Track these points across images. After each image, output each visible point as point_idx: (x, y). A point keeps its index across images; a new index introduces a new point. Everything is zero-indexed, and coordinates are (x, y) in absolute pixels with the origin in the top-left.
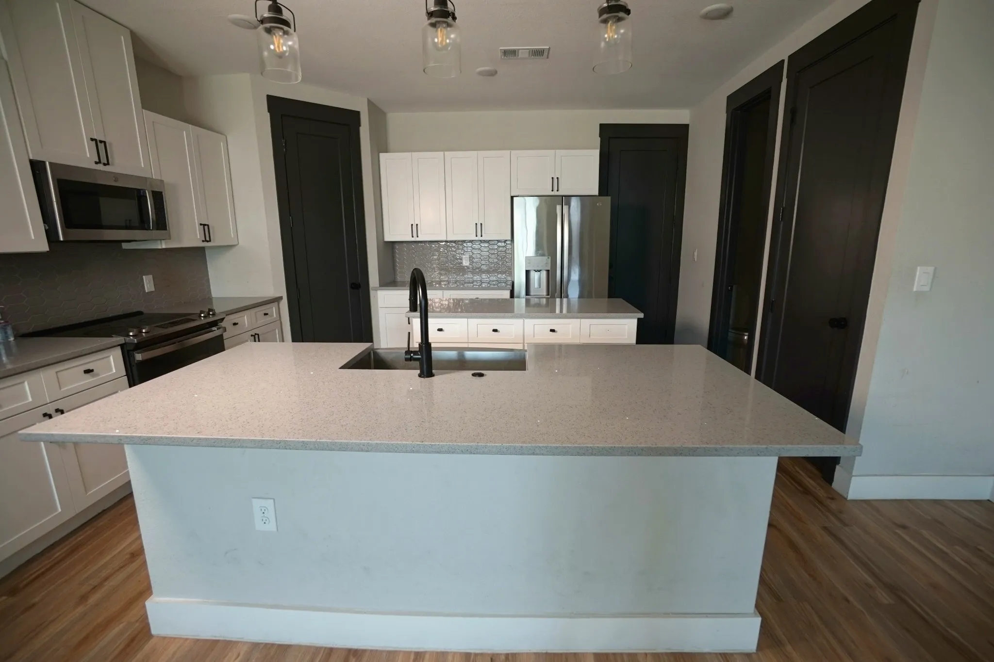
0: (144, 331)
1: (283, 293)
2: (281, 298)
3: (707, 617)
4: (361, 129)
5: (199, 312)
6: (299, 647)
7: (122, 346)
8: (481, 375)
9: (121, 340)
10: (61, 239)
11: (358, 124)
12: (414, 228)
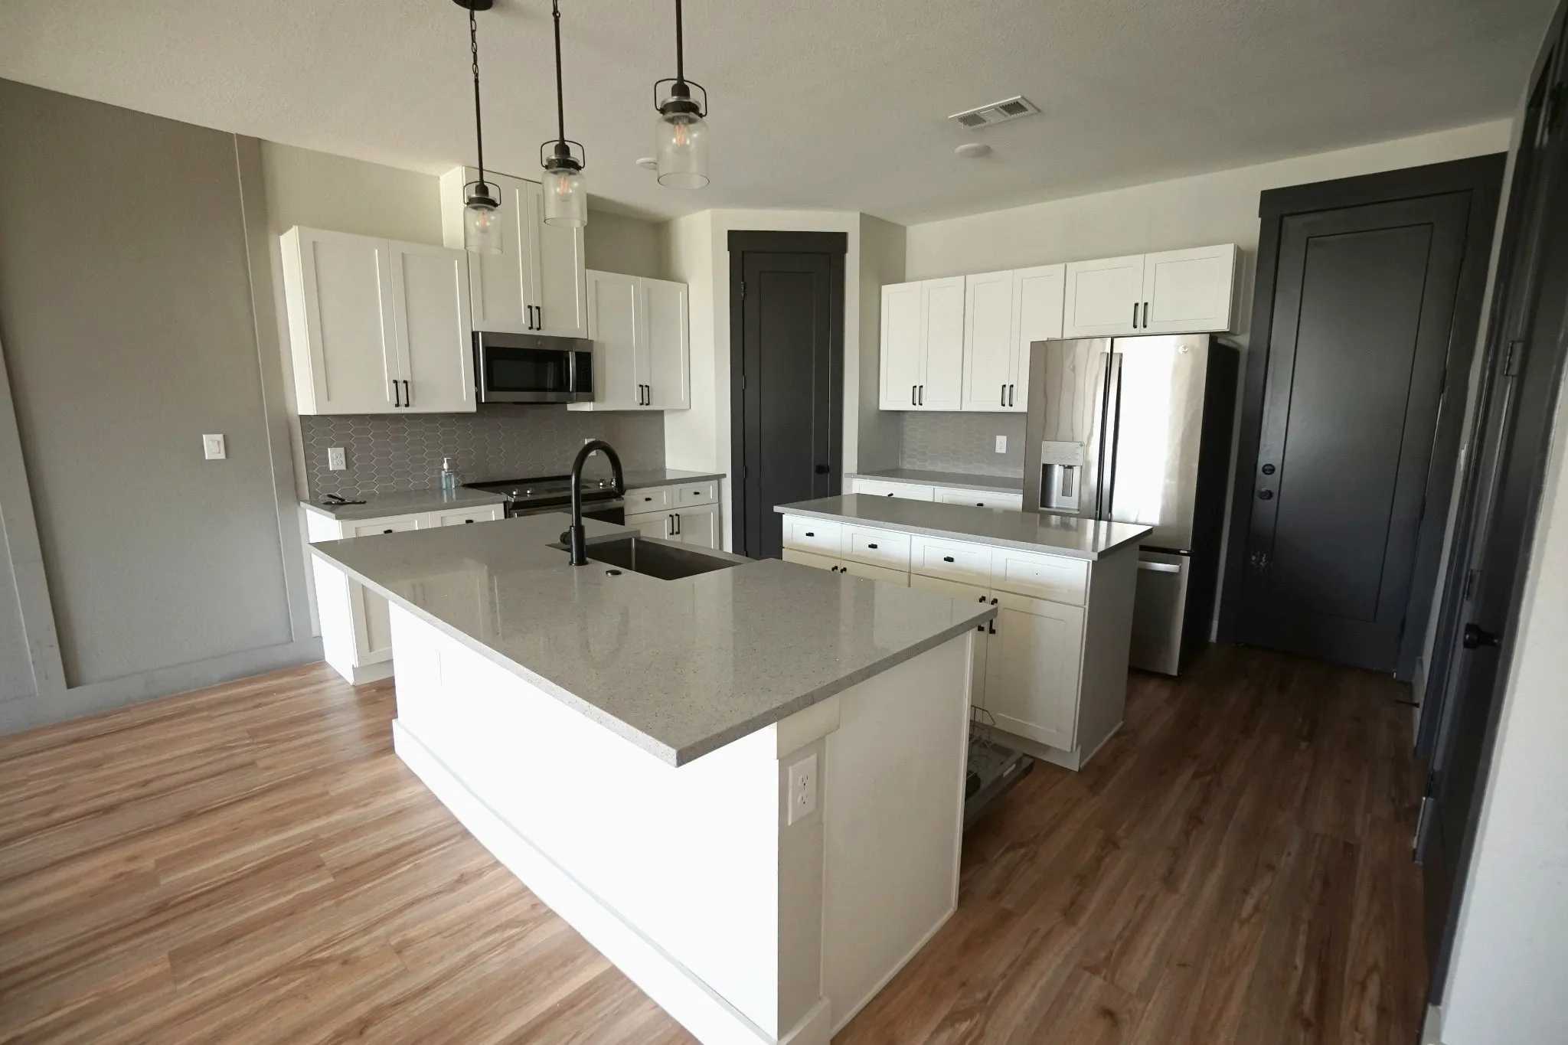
0: (528, 492)
1: (727, 470)
2: (724, 476)
3: (717, 1000)
4: (848, 256)
5: (599, 480)
6: (446, 809)
7: (505, 503)
8: (617, 573)
9: (504, 497)
10: (483, 401)
11: (844, 249)
12: (917, 391)
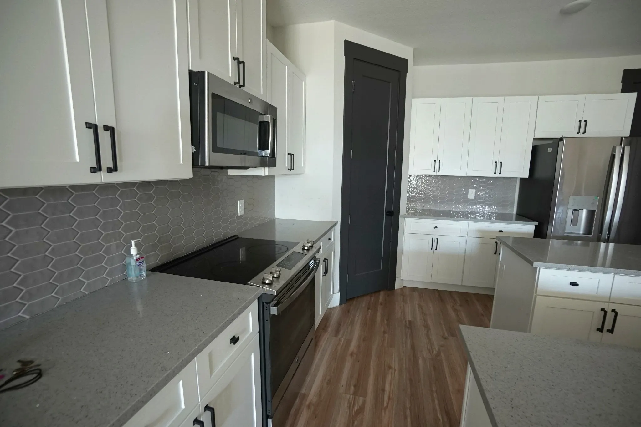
1: (338, 218)
2: (336, 224)
4: (408, 75)
10: (207, 164)
12: (437, 164)
